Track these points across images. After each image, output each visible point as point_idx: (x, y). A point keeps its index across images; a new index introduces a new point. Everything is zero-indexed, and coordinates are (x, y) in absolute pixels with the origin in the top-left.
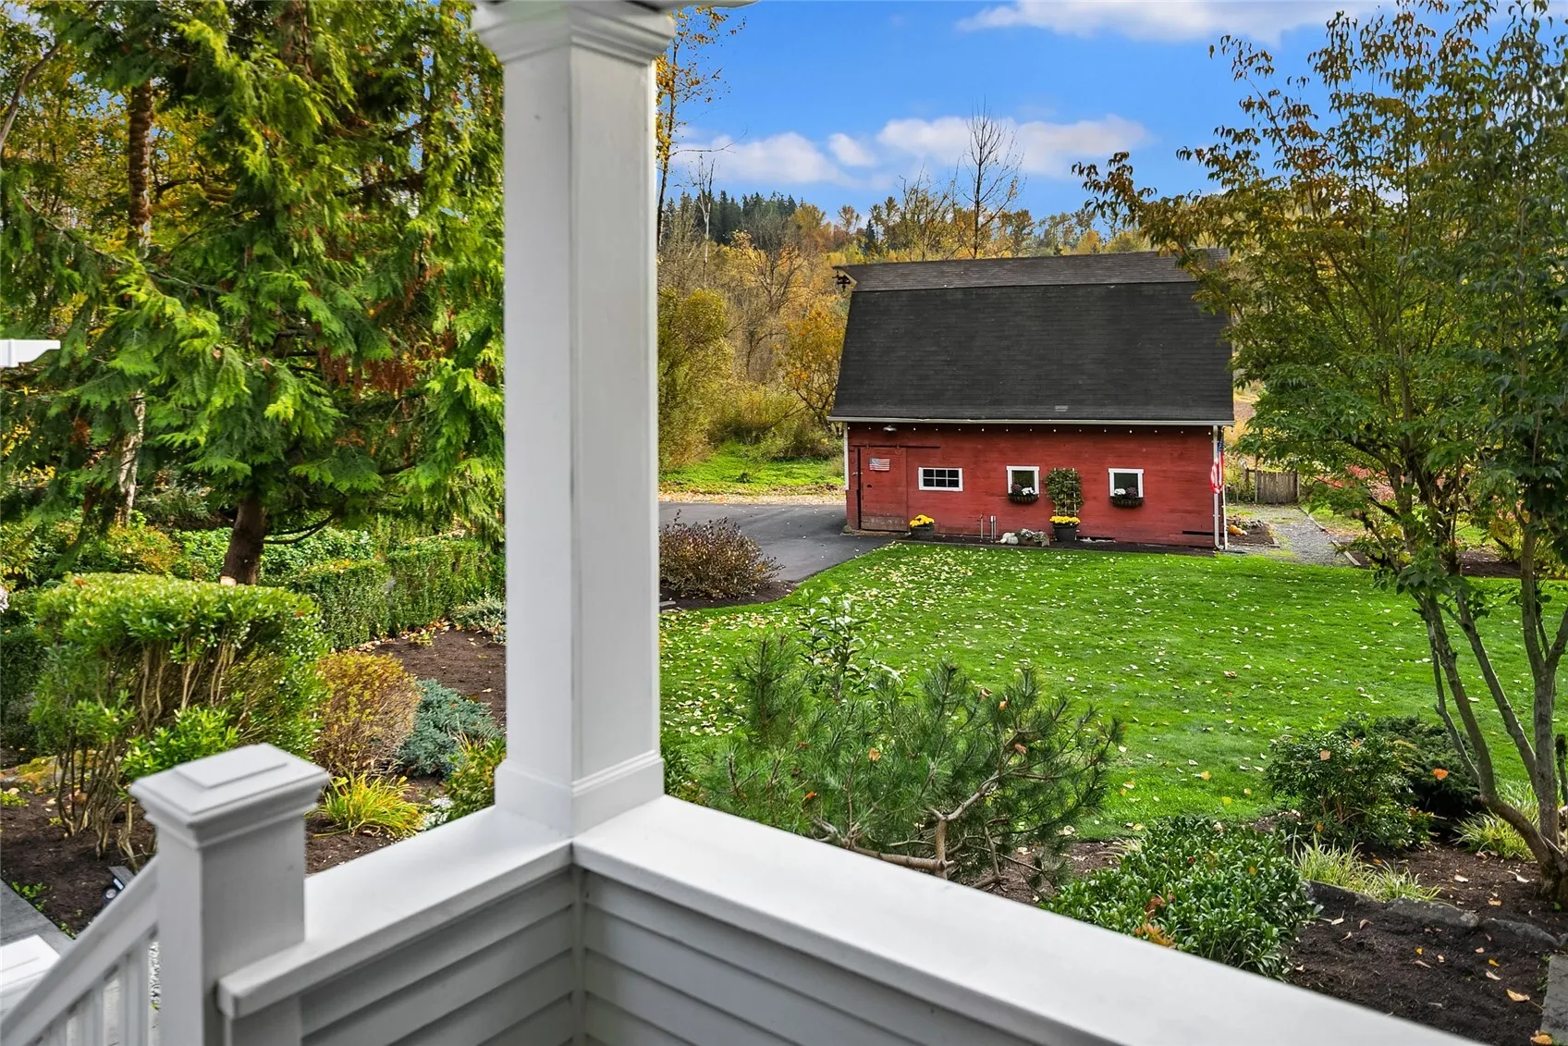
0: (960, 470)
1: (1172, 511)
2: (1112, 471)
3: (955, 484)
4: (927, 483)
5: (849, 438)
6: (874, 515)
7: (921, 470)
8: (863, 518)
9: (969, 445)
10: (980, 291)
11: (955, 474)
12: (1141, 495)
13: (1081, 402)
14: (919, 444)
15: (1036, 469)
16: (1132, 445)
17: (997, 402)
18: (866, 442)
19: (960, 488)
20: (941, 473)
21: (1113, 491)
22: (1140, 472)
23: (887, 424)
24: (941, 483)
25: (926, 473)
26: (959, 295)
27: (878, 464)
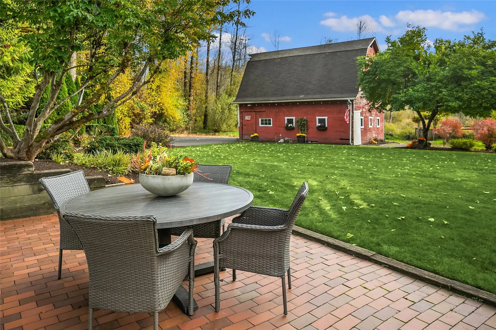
0: (271, 119)
1: (337, 131)
2: (317, 118)
3: (270, 124)
4: (262, 124)
5: (240, 109)
6: (246, 135)
7: (260, 119)
8: (243, 136)
9: (274, 110)
10: (285, 58)
11: (270, 120)
12: (326, 126)
13: (309, 94)
14: (259, 110)
15: (294, 118)
16: (323, 109)
17: (283, 95)
18: (244, 111)
19: (271, 125)
20: (266, 120)
21: (318, 124)
22: (326, 118)
23: (248, 104)
24: (266, 124)
25: (262, 120)
26: (279, 60)
27: (247, 118)
